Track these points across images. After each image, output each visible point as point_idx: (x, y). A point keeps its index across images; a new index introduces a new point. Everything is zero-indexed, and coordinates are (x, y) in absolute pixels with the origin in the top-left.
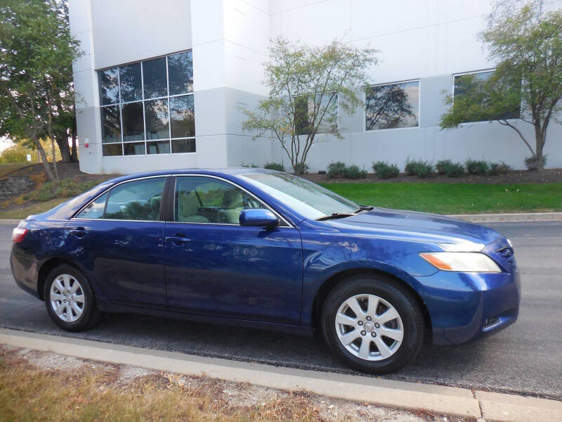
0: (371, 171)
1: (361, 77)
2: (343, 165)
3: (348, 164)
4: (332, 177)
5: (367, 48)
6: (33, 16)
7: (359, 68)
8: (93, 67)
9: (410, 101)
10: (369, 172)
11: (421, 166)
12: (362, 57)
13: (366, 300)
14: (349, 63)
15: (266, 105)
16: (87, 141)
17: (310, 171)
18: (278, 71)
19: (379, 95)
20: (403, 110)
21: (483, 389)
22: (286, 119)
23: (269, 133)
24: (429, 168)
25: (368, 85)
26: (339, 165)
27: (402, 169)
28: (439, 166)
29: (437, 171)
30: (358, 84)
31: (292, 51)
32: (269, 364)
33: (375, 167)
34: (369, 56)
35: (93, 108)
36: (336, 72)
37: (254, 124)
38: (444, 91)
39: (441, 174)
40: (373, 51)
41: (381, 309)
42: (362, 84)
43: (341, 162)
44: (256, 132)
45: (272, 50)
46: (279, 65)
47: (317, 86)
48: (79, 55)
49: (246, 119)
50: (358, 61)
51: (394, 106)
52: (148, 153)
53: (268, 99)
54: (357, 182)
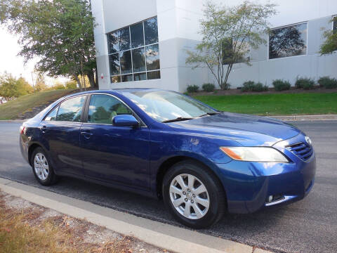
0: (271, 86)
1: (263, 24)
2: (253, 83)
3: (256, 82)
4: (244, 91)
5: (268, 3)
6: (71, 6)
7: (263, 18)
8: (105, 33)
9: (302, 37)
10: (270, 87)
11: (306, 81)
12: (264, 10)
13: (187, 178)
14: (256, 15)
15: (200, 47)
16: (102, 75)
17: (231, 88)
18: (208, 24)
19: (281, 35)
20: (297, 44)
21: (262, 248)
22: (214, 55)
23: (202, 64)
24: (312, 83)
25: (269, 29)
26: (250, 83)
27: (293, 84)
28: (319, 81)
29: (318, 84)
30: (262, 28)
31: (217, 11)
32: (135, 214)
33: (274, 83)
34: (270, 9)
35: (104, 56)
36: (247, 22)
37: (193, 60)
38: (323, 28)
39: (321, 86)
40: (273, 5)
41: (196, 185)
42: (264, 28)
43: (252, 81)
44: (194, 64)
45: (205, 11)
46: (209, 20)
47: (233, 32)
48: (95, 26)
49: (188, 56)
50: (262, 13)
51: (291, 41)
52: (135, 80)
53: (202, 43)
54: (260, 94)
